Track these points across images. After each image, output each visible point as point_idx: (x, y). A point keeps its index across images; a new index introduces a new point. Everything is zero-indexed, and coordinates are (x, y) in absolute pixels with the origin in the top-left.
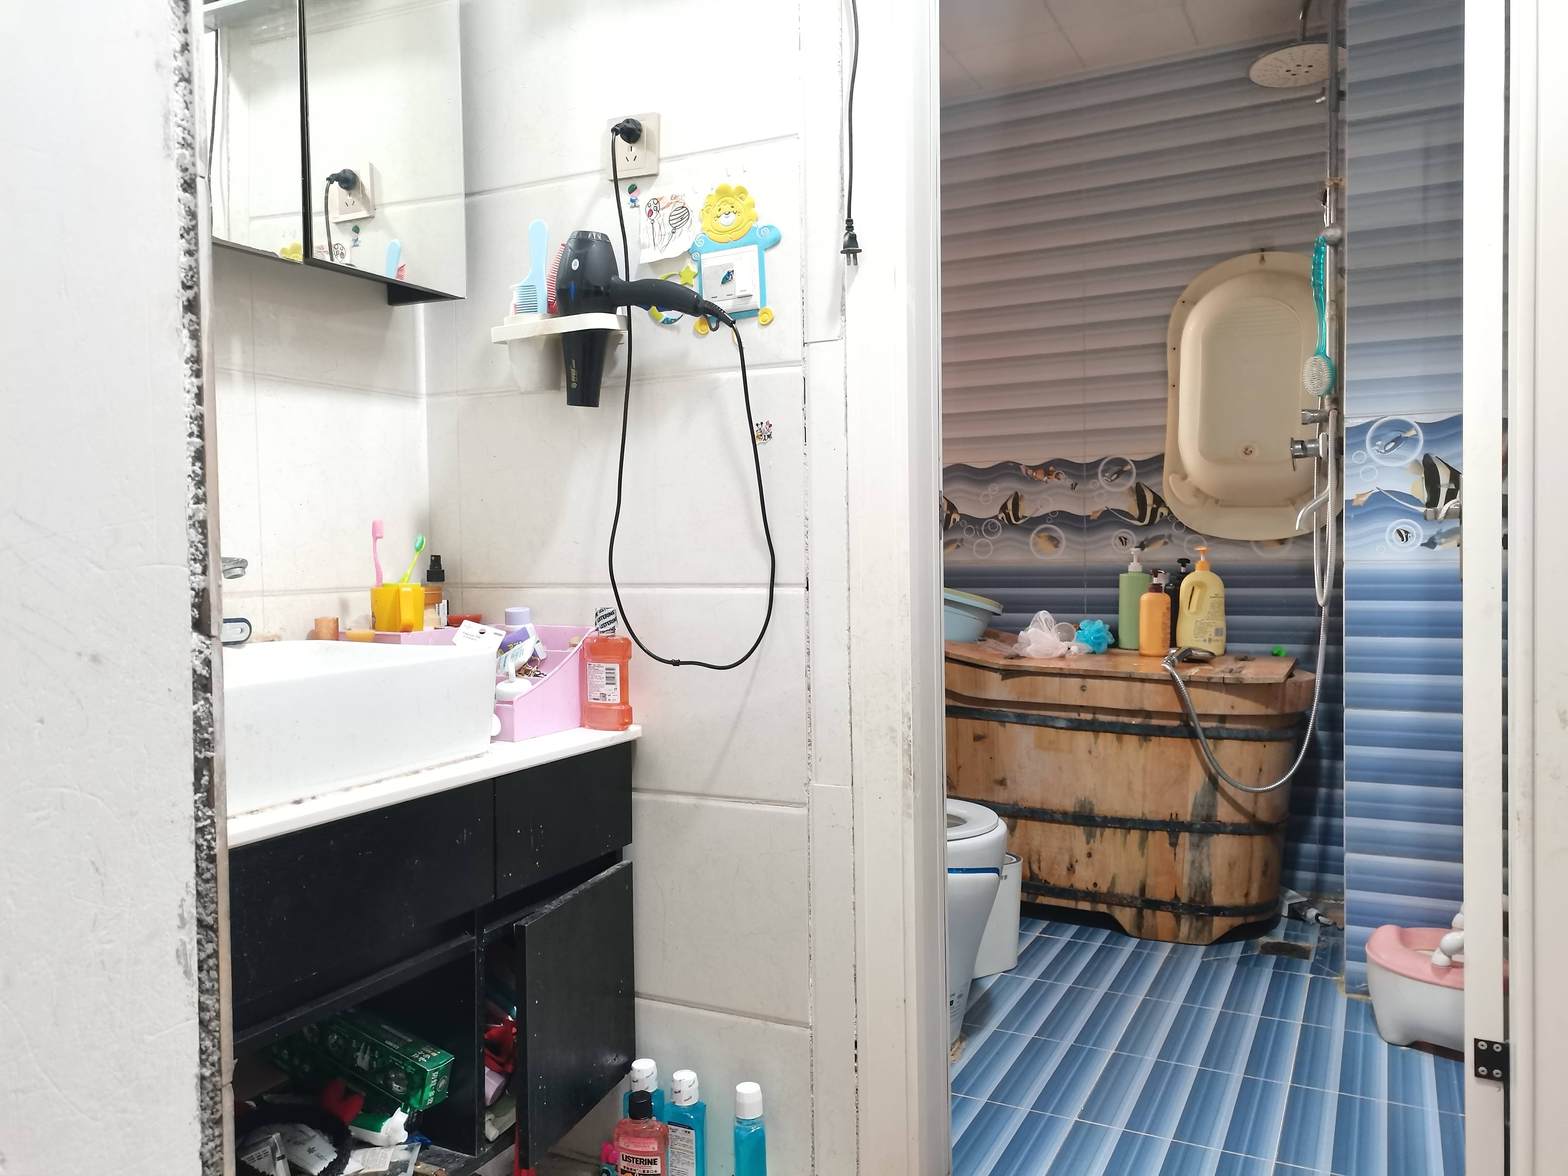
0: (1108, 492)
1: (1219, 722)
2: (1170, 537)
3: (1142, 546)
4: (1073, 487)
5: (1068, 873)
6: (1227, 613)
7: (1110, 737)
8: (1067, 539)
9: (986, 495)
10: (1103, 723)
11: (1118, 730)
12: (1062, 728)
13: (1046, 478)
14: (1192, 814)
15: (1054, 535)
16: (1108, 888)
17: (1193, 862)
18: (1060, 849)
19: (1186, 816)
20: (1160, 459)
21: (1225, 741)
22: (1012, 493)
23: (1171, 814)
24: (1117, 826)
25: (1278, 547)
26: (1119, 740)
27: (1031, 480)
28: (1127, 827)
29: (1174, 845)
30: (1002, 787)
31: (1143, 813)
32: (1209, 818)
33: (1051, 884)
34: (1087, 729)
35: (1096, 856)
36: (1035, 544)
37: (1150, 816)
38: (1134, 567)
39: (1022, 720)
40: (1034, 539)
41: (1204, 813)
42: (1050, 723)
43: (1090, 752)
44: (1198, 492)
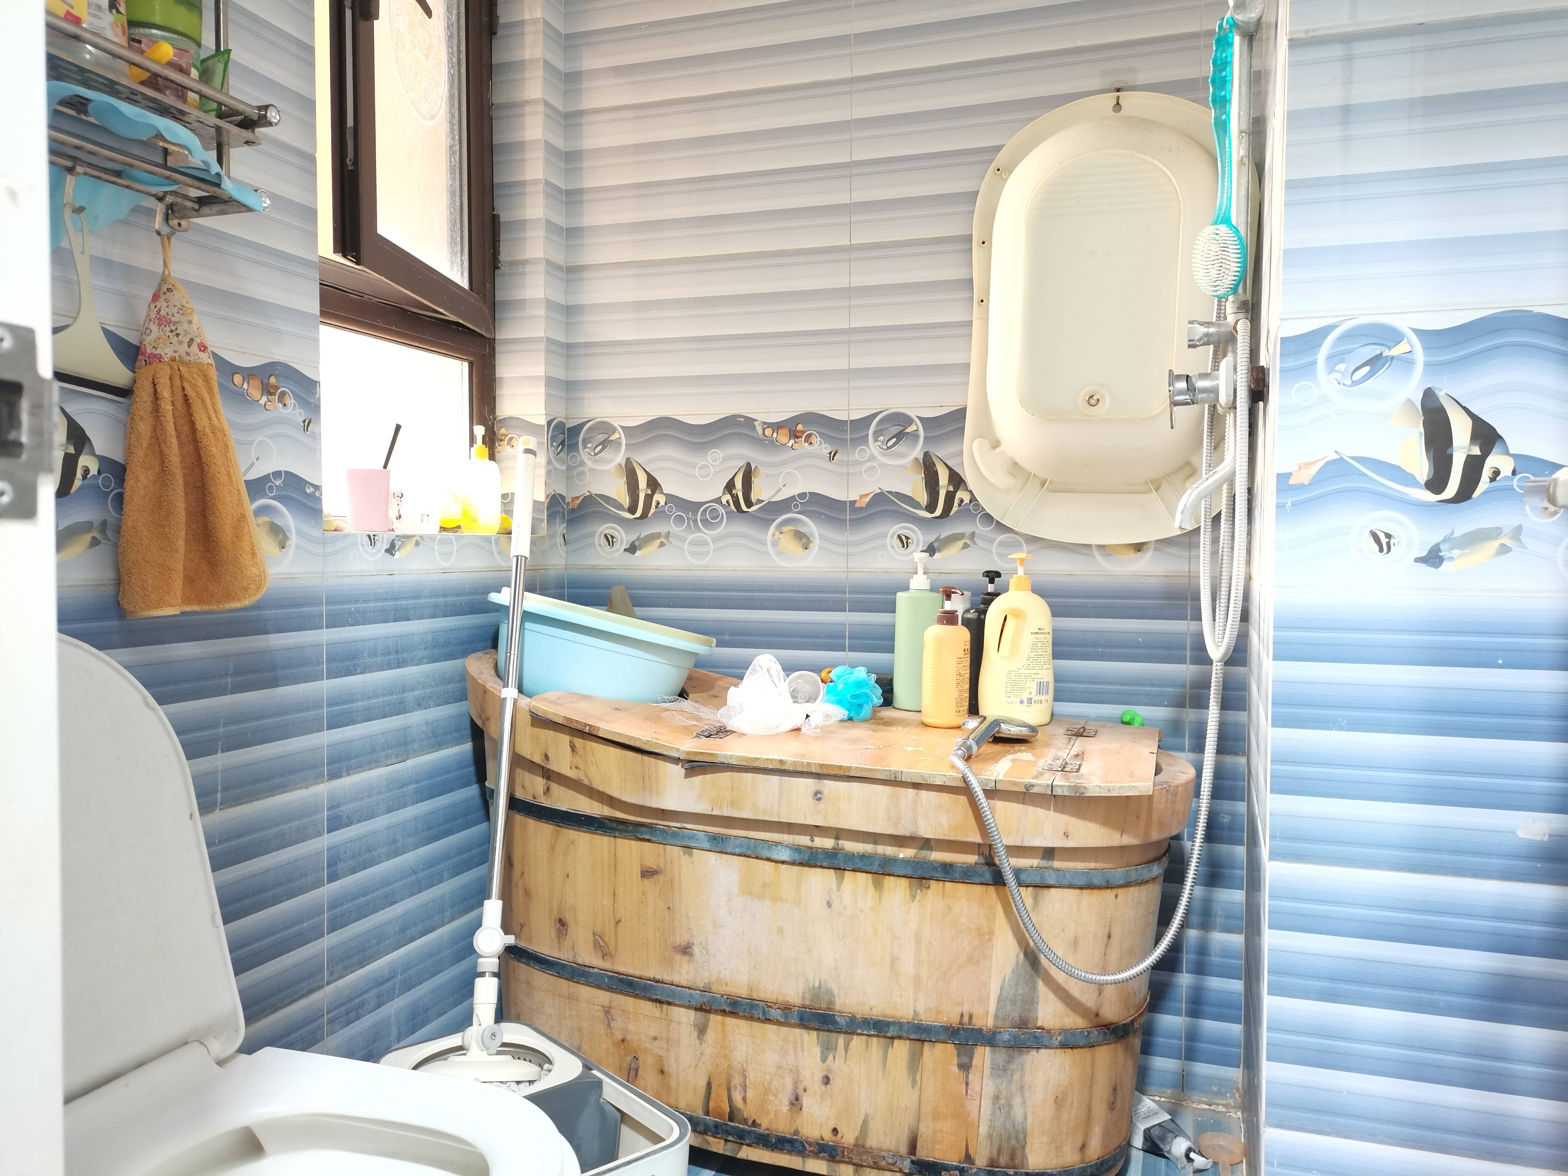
0: (882, 465)
1: (1043, 858)
2: (973, 535)
3: (931, 550)
4: (832, 456)
5: (790, 1110)
6: (1056, 655)
7: (863, 879)
8: (822, 537)
9: (705, 467)
10: (850, 857)
11: (875, 868)
12: (783, 862)
13: (792, 441)
14: (996, 1017)
15: (802, 529)
16: (857, 1139)
17: (996, 1098)
18: (779, 1067)
19: (986, 1019)
20: (960, 414)
21: (1052, 890)
22: (742, 463)
23: (962, 1015)
24: (871, 1033)
25: (1133, 555)
26: (878, 886)
27: (772, 445)
28: (889, 1034)
29: (965, 1067)
30: (686, 958)
31: (915, 1012)
32: (1023, 1024)
33: (764, 1126)
34: (825, 864)
35: (837, 1083)
36: (775, 544)
37: (926, 1018)
38: (919, 582)
39: (718, 844)
40: (774, 535)
41: (1016, 1015)
42: (765, 853)
43: (829, 904)
44: (1015, 467)
